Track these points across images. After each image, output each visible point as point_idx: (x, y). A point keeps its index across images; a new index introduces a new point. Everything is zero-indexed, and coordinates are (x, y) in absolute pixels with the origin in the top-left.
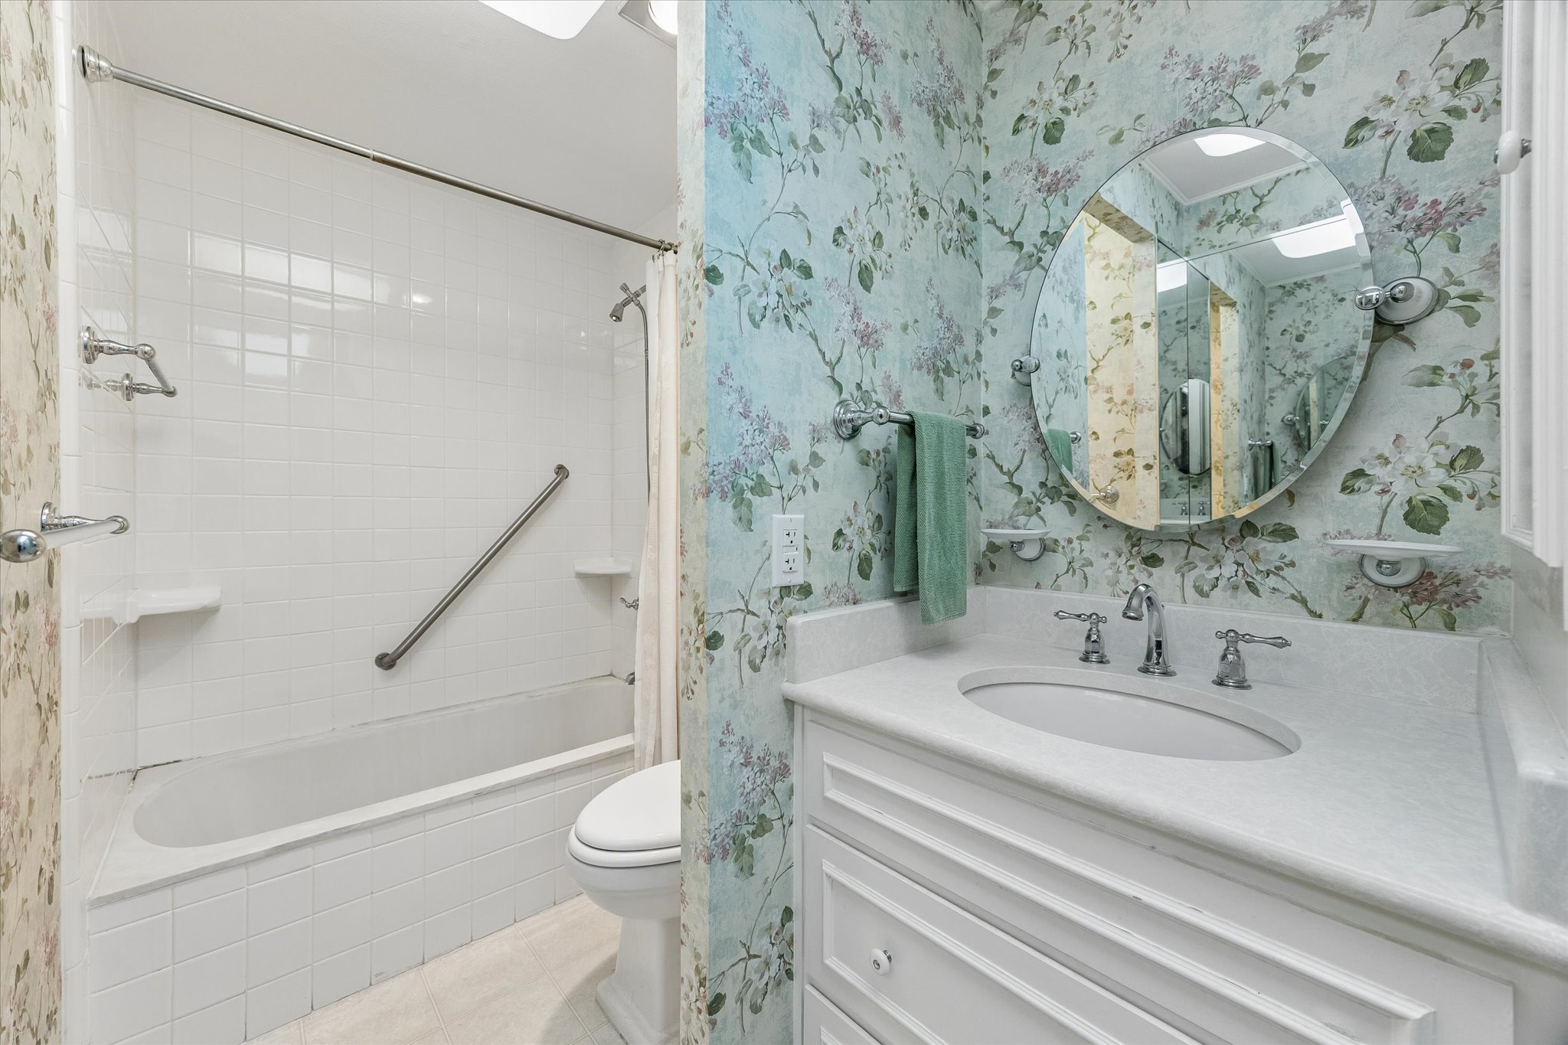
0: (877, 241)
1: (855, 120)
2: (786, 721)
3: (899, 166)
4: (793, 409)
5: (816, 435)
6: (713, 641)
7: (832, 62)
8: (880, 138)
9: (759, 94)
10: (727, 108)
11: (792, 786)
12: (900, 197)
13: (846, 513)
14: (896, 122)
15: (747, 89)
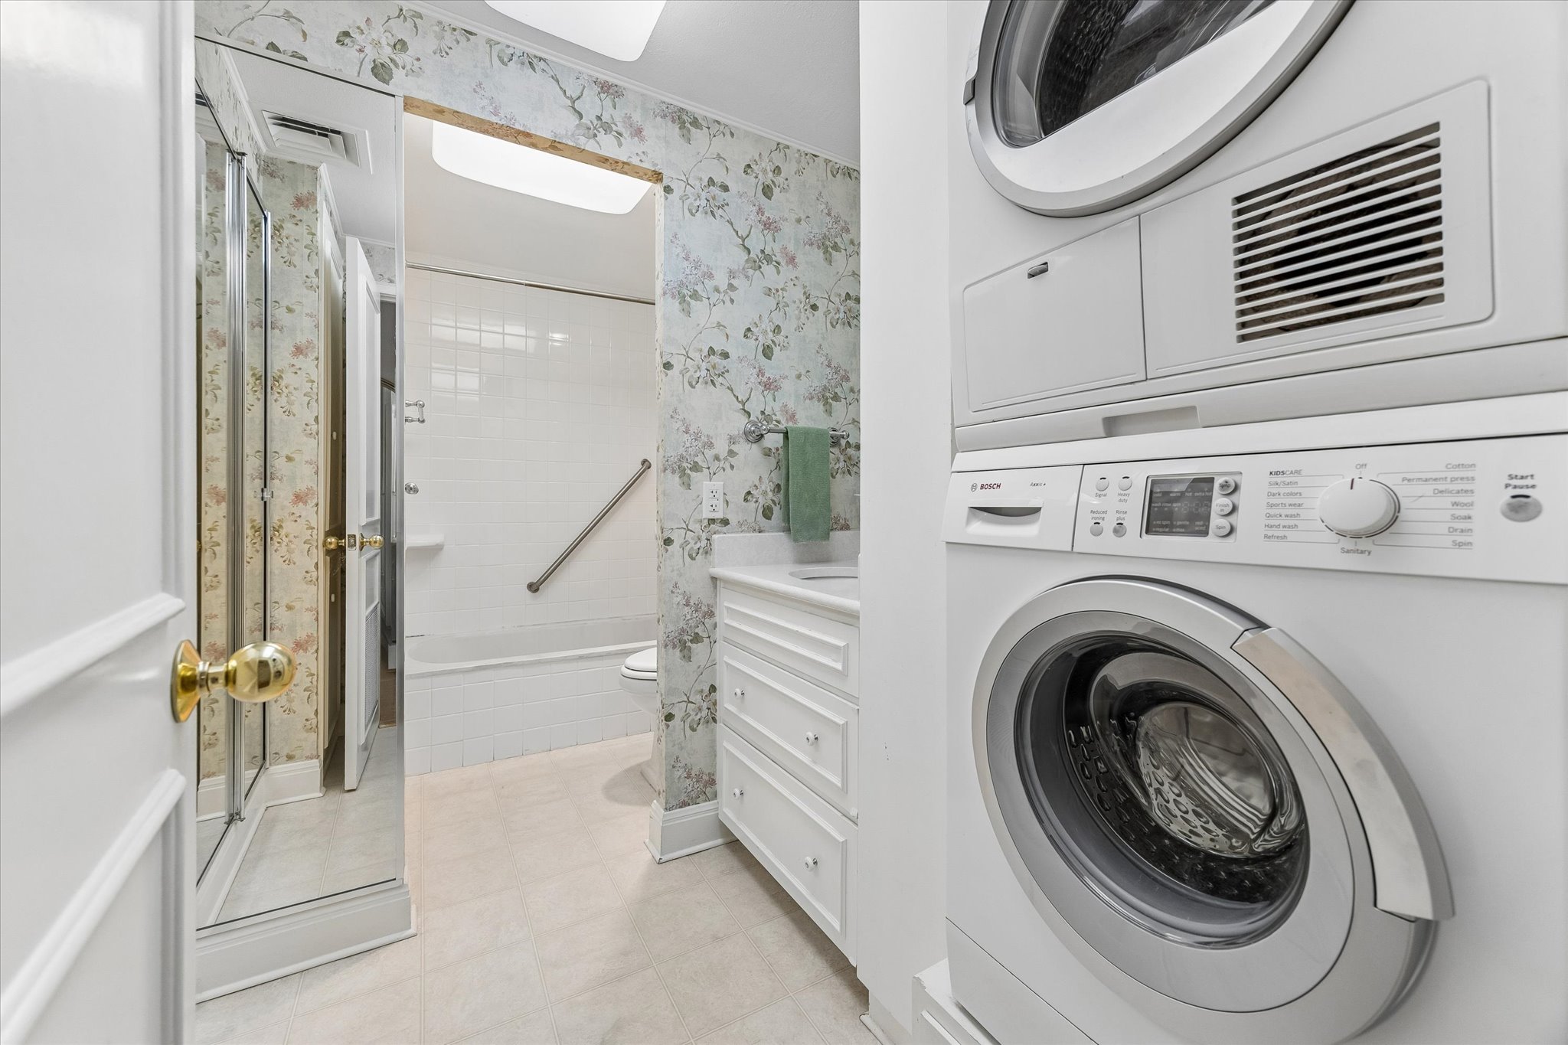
0: (776, 331)
1: (760, 267)
2: (712, 589)
3: (794, 285)
4: (717, 428)
5: (732, 441)
6: (668, 542)
7: (744, 241)
8: (778, 273)
9: (694, 272)
10: (676, 285)
11: (716, 623)
12: (795, 302)
13: (753, 482)
14: (792, 260)
15: (688, 271)
